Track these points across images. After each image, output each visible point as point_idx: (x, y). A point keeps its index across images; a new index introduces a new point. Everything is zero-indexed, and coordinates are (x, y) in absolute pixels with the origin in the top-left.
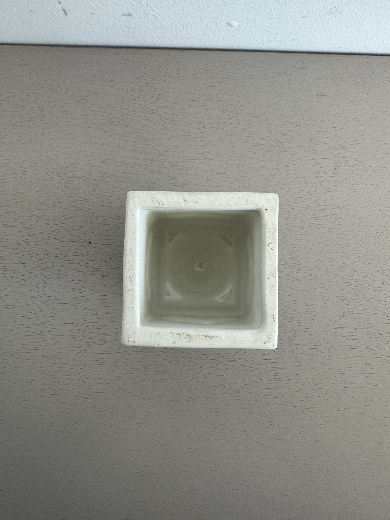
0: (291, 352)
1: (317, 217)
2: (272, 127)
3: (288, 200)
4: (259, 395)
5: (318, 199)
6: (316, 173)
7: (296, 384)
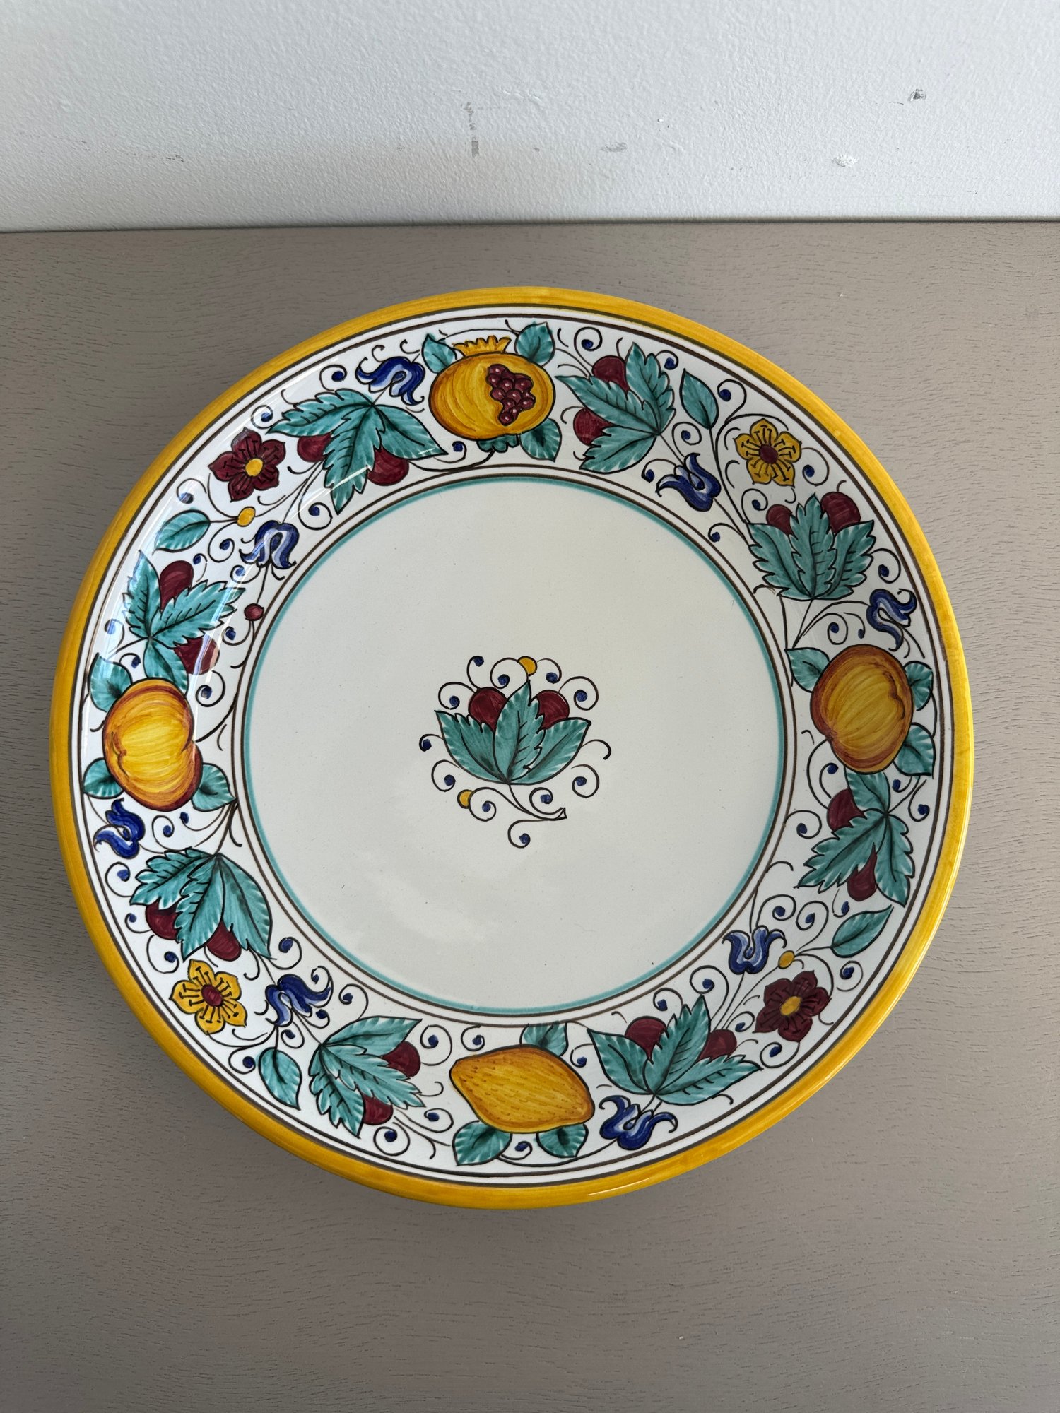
0: (1012, 888)
1: (1049, 583)
2: (931, 388)
3: (982, 549)
4: (950, 989)
5: (1048, 543)
6: (1038, 486)
7: (1031, 958)
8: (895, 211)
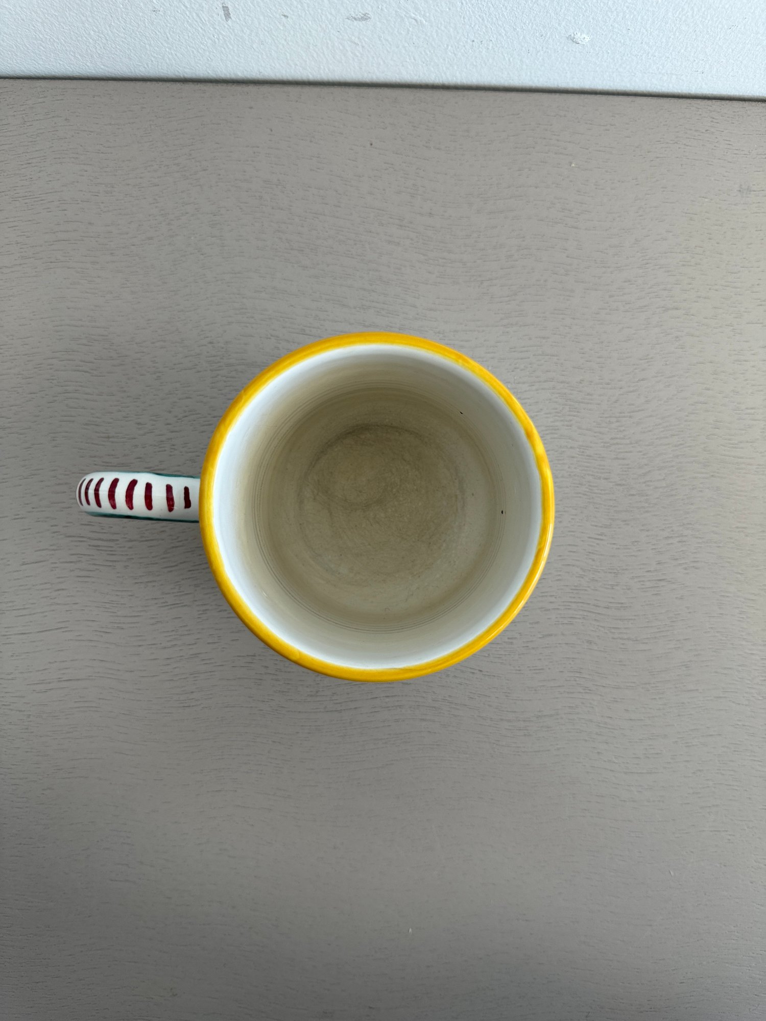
8: (628, 85)
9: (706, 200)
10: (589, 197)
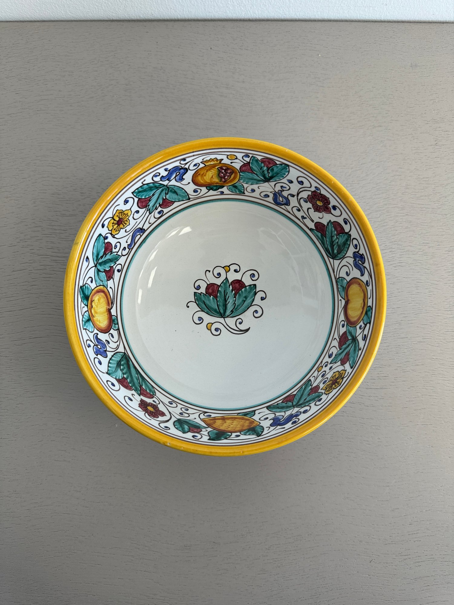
9: (393, 71)
10: (329, 71)
